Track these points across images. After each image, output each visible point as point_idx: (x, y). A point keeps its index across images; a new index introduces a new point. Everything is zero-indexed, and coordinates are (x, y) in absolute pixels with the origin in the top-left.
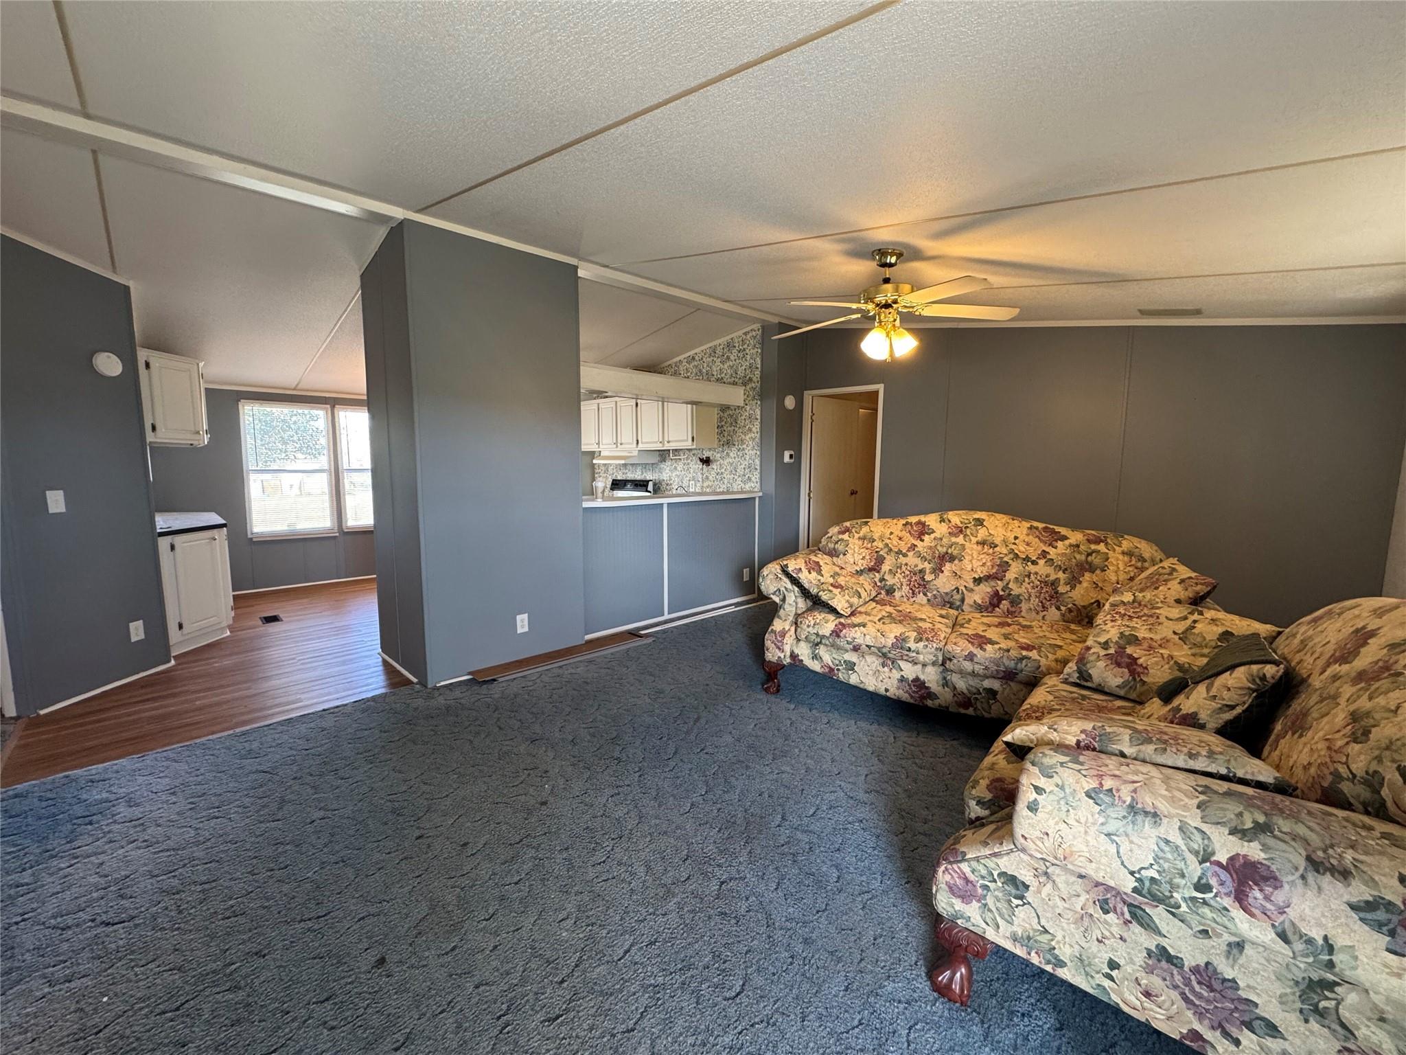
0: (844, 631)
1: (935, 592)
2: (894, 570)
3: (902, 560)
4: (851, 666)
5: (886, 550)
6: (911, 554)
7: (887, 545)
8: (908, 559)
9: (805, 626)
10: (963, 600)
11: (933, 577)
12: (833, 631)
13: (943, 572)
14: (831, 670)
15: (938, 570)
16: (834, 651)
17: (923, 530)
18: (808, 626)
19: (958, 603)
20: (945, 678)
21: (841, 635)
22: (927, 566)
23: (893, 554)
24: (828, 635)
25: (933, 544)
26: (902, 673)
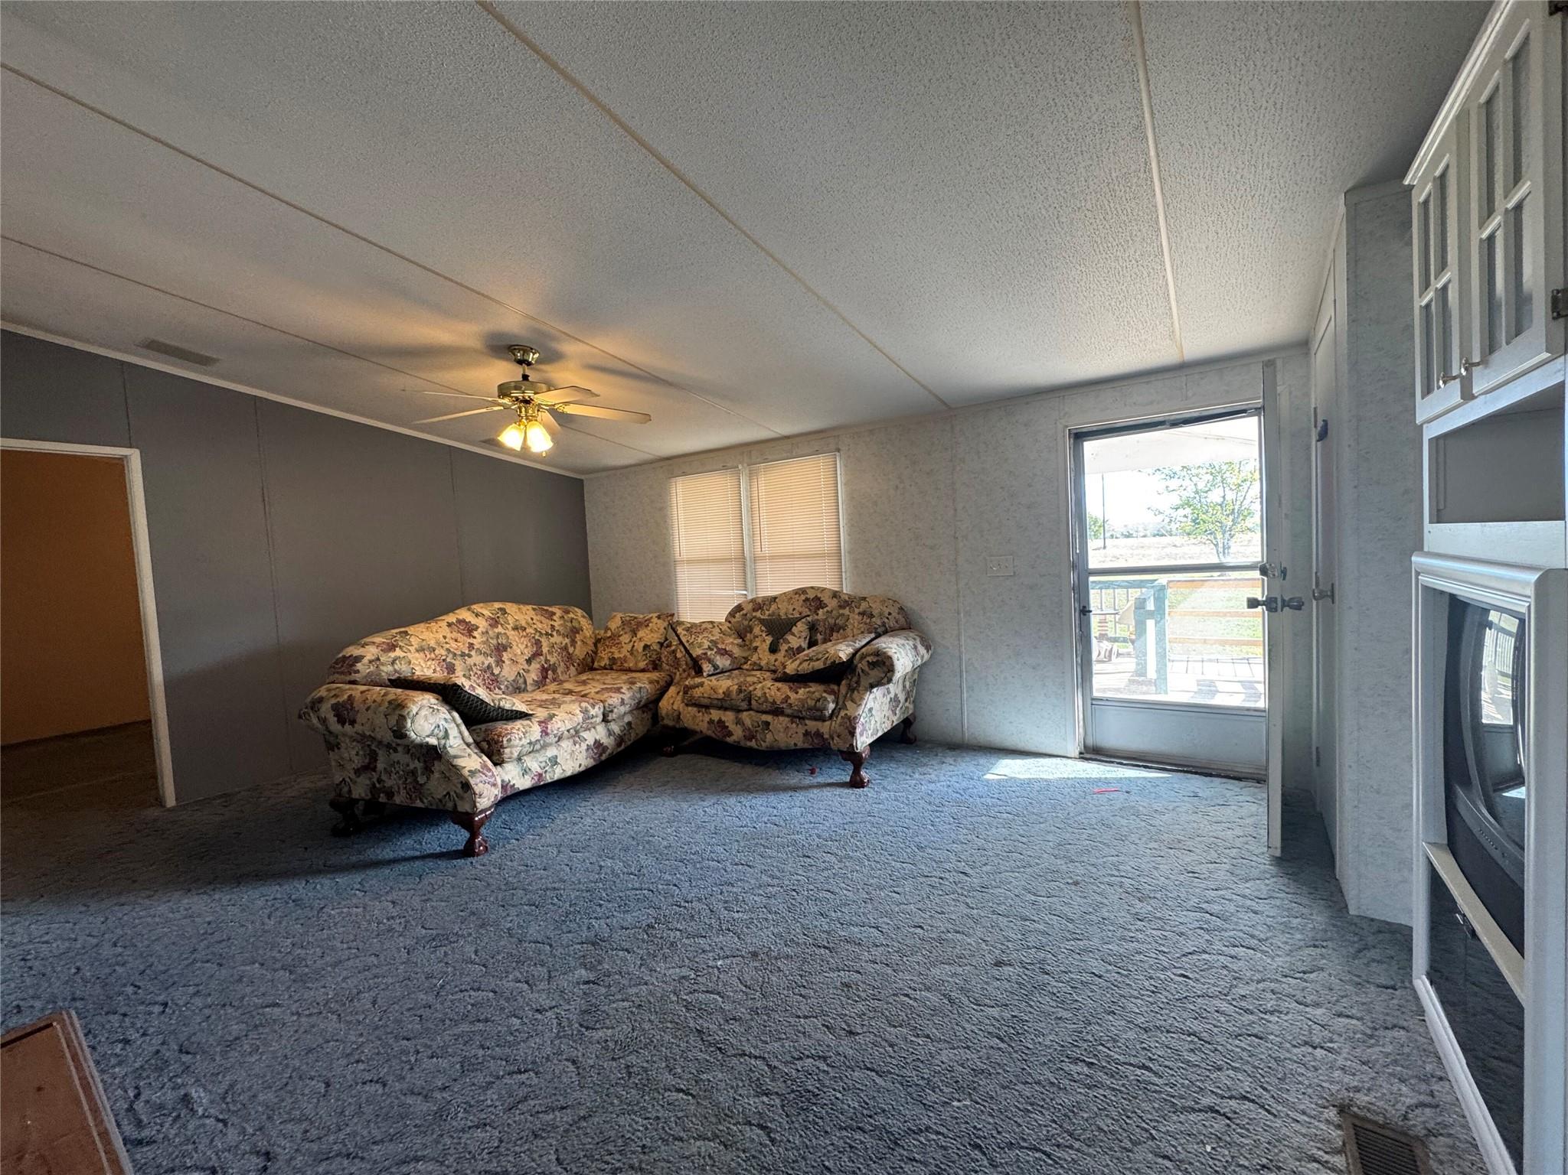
0: (549, 726)
1: (506, 683)
2: (467, 673)
3: (470, 661)
4: (554, 761)
5: (451, 656)
6: (473, 653)
7: (448, 650)
8: (473, 658)
9: (518, 741)
10: (525, 682)
11: (499, 669)
12: (542, 732)
13: (504, 662)
14: (540, 775)
15: (500, 662)
16: (537, 755)
17: (470, 629)
18: (520, 739)
19: (523, 686)
20: (608, 730)
21: (549, 731)
22: (491, 660)
23: (459, 658)
24: (539, 738)
25: (484, 639)
26: (587, 742)
